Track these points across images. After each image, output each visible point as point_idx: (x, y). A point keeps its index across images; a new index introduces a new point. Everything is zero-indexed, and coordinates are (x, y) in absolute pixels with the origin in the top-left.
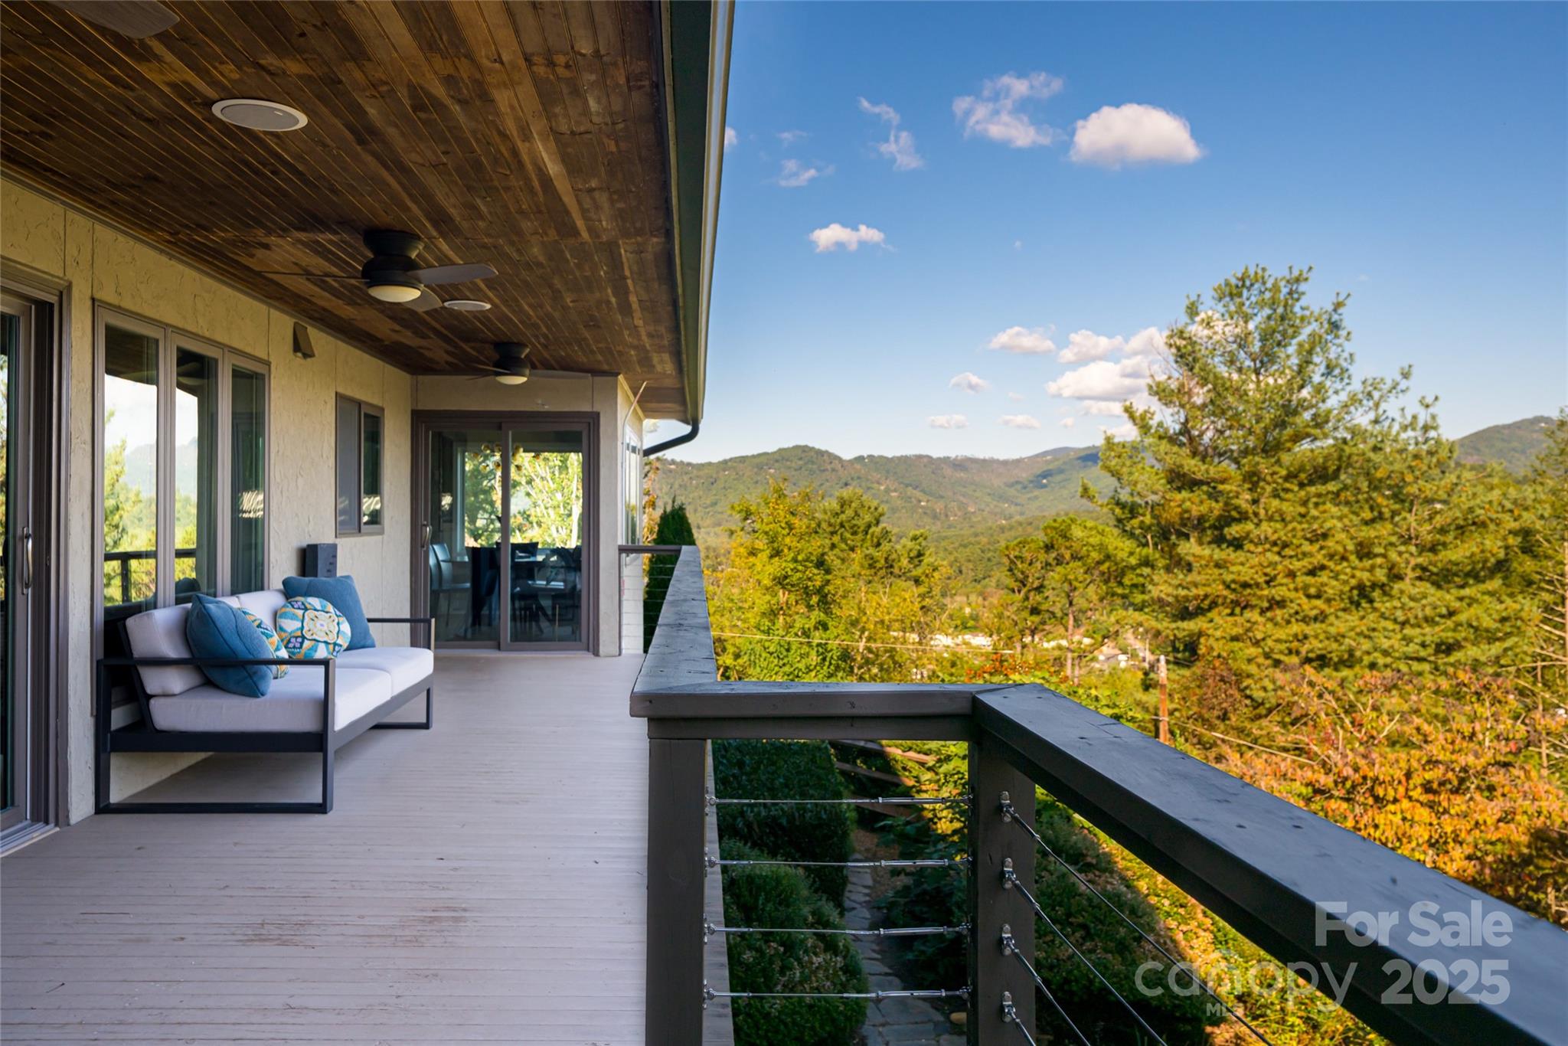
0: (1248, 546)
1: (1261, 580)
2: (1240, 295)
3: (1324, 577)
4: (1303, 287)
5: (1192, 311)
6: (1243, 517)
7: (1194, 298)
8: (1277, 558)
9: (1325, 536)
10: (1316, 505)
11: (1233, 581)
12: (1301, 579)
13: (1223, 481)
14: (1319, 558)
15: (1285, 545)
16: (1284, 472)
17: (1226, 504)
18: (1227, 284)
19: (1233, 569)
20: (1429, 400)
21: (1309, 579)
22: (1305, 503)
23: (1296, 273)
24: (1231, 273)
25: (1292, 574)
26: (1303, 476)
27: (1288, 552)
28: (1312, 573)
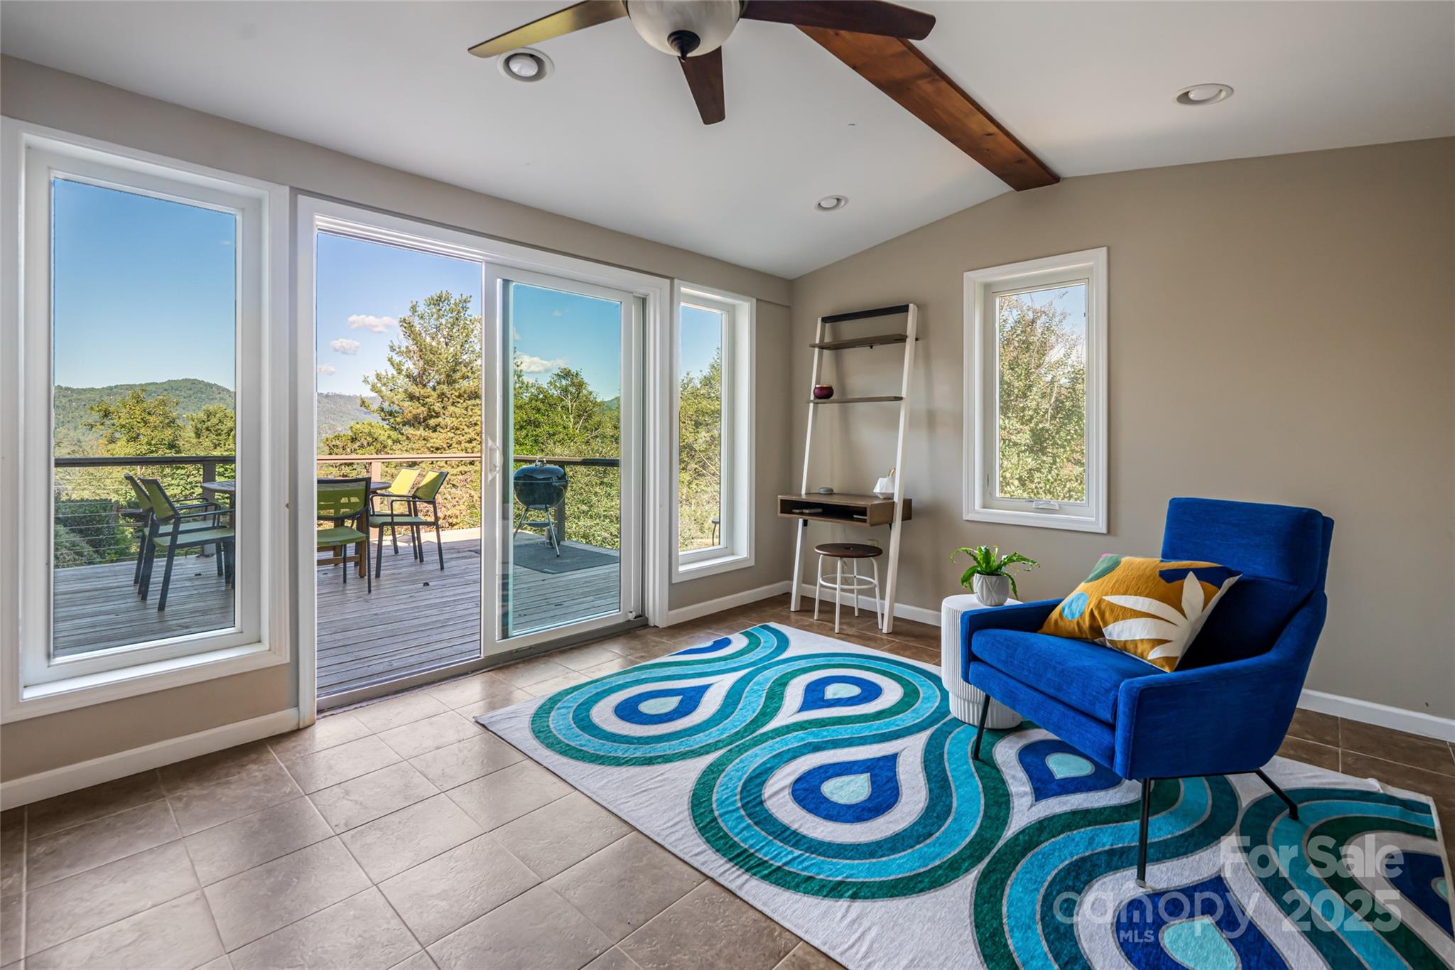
0: (439, 429)
1: (445, 446)
2: (439, 305)
3: (474, 443)
4: (468, 305)
5: (414, 309)
6: (437, 416)
7: (414, 303)
8: (453, 435)
9: (476, 424)
10: (472, 409)
11: (432, 447)
12: (464, 445)
13: (428, 397)
14: (473, 435)
15: (458, 429)
16: (457, 394)
17: (429, 409)
18: (432, 299)
19: (432, 441)
20: (519, 363)
21: (467, 445)
22: (466, 409)
23: (464, 297)
24: (435, 293)
25: (459, 443)
26: (466, 396)
27: (458, 432)
28: (470, 441)
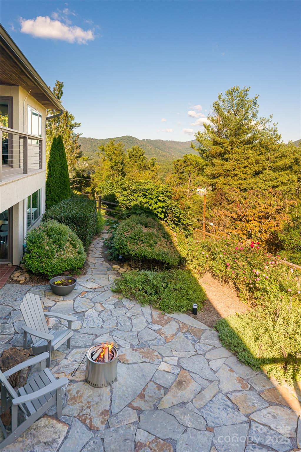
0: (229, 160)
1: (232, 169)
2: (232, 94)
3: (247, 169)
4: (248, 93)
5: (220, 97)
6: (229, 153)
7: (220, 94)
8: (236, 164)
9: (248, 158)
10: (247, 150)
11: (225, 169)
12: (242, 169)
13: (225, 143)
14: (247, 164)
15: (239, 160)
16: (239, 141)
17: (225, 149)
18: (229, 91)
19: (225, 166)
20: (276, 124)
21: (243, 169)
22: (244, 150)
23: (246, 89)
24: (230, 88)
25: (239, 168)
26: (244, 142)
27: (239, 162)
28: (245, 167)
